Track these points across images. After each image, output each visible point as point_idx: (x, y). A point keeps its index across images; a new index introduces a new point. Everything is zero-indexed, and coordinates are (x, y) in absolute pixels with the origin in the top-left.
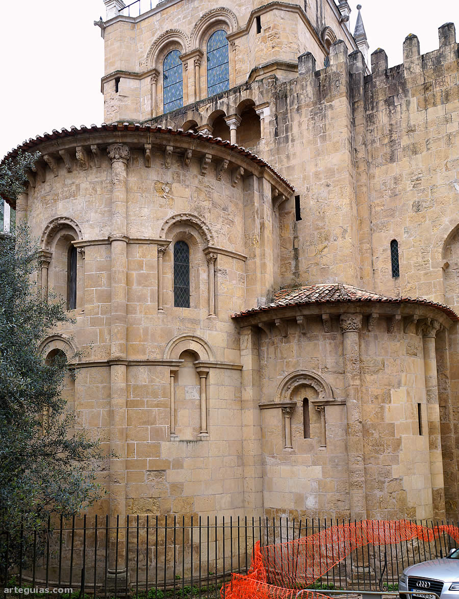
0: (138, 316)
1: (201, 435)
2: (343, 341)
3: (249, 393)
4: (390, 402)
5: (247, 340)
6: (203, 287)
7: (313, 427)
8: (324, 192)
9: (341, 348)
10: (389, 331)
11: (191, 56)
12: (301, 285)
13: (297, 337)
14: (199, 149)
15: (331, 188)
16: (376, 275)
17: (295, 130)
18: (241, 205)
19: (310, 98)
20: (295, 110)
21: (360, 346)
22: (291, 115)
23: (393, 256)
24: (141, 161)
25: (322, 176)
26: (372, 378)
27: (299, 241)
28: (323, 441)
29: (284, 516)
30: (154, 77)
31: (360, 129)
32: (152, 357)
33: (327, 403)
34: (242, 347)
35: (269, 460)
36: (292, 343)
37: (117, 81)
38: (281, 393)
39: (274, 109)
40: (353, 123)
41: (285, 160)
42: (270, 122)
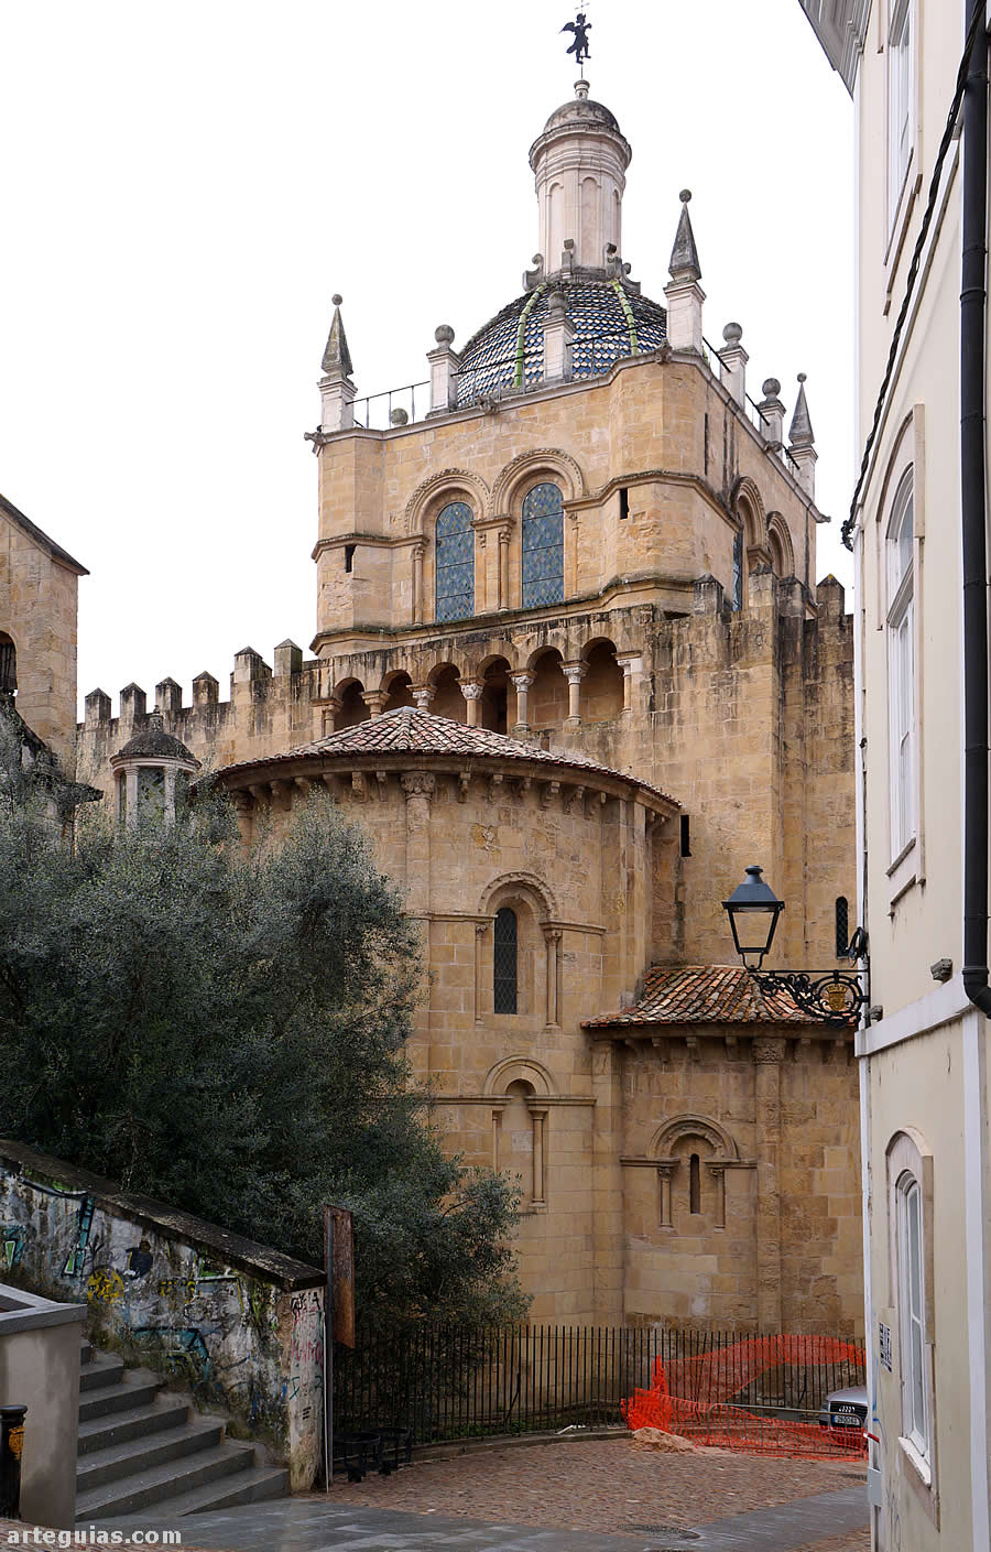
0: (445, 1030)
1: (534, 1205)
2: (756, 1074)
3: (606, 1141)
4: (823, 1166)
5: (604, 1061)
6: (539, 981)
7: (706, 1197)
8: (730, 816)
9: (751, 1085)
10: (825, 1062)
11: (493, 525)
12: (686, 963)
13: (685, 1065)
14: (542, 777)
15: (742, 811)
16: (810, 950)
17: (685, 704)
18: (598, 846)
19: (712, 656)
20: (685, 672)
21: (781, 1083)
22: (678, 680)
23: (839, 923)
24: (451, 794)
25: (728, 789)
26: (798, 1129)
27: (685, 890)
28: (720, 1218)
29: (656, 1325)
30: (420, 549)
31: (795, 711)
32: (468, 1092)
33: (728, 1165)
34: (596, 1070)
35: (634, 1243)
36: (676, 1073)
37: (350, 551)
38: (658, 1145)
39: (649, 663)
40: (782, 701)
41: (666, 753)
42: (641, 684)
